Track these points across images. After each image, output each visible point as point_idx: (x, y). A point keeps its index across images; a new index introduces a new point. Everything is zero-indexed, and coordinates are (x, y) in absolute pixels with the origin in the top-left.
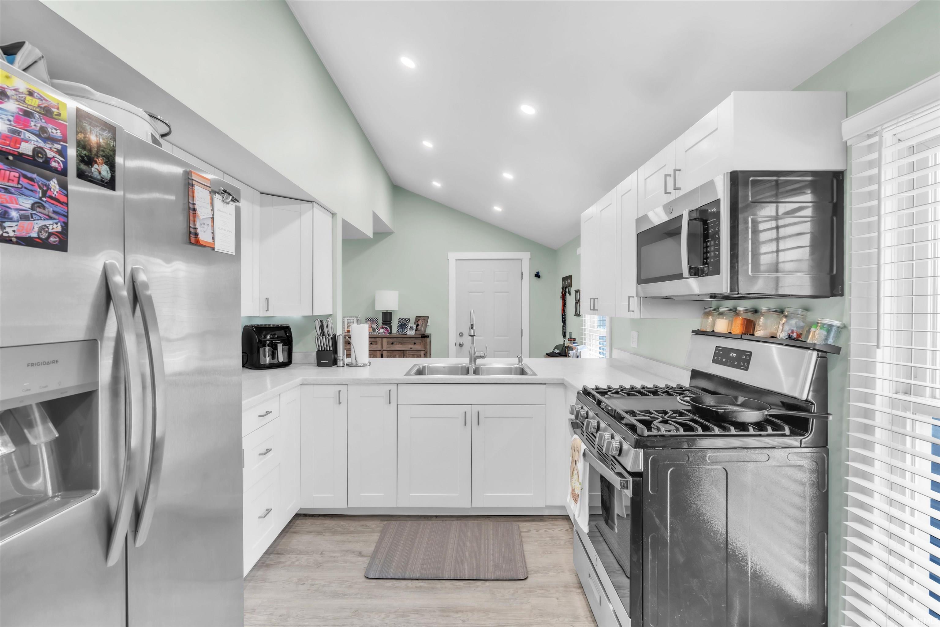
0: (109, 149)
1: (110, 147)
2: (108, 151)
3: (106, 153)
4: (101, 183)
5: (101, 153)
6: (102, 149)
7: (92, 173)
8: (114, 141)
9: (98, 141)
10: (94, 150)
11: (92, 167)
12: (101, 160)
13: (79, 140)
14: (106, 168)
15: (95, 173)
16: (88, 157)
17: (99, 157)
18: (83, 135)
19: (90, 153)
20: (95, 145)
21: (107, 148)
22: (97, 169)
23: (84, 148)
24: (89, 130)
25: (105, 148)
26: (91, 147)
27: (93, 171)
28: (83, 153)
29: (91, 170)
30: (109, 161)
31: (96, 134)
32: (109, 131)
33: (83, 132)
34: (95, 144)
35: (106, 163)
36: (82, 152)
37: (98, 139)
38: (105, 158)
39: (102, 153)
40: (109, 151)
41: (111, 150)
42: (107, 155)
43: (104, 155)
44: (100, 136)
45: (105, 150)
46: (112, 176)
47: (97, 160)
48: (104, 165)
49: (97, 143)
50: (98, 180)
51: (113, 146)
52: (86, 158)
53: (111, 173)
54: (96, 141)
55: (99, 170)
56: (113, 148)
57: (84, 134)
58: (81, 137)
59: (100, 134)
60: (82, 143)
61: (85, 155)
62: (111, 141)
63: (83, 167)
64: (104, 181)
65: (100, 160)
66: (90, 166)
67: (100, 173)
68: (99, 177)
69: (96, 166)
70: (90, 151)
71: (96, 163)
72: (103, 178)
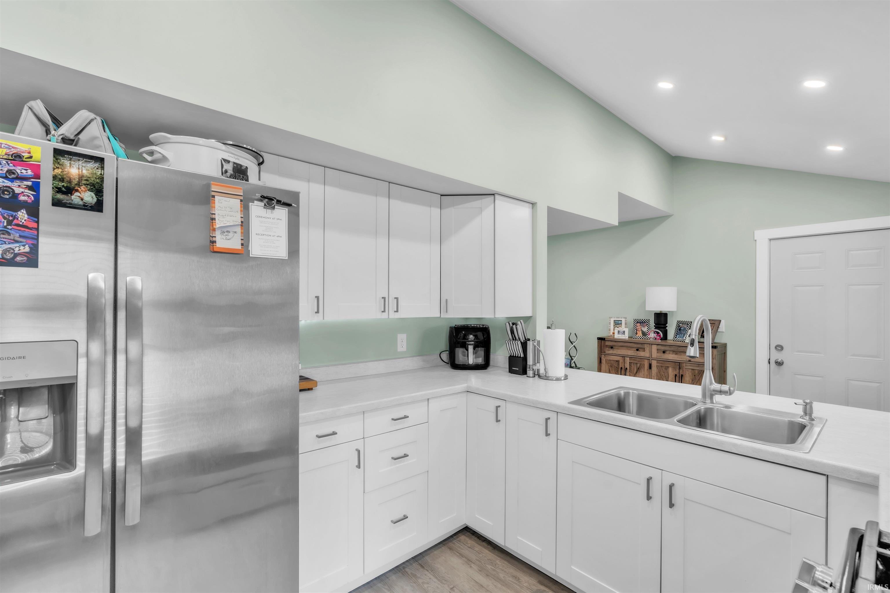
0: (95, 178)
1: (97, 176)
2: (92, 179)
3: (90, 181)
4: (83, 207)
5: (84, 182)
6: (86, 178)
7: (72, 200)
8: (102, 170)
9: (81, 172)
10: (75, 182)
11: (72, 194)
12: (84, 188)
13: (55, 175)
14: (91, 195)
15: (75, 200)
16: (67, 188)
17: (82, 186)
18: (60, 170)
19: (69, 184)
20: (77, 177)
21: (93, 177)
22: (79, 196)
23: (62, 180)
24: (69, 165)
25: (89, 178)
26: (70, 179)
27: (73, 199)
28: (60, 185)
29: (71, 198)
30: (95, 187)
31: (78, 167)
32: (94, 162)
33: (60, 167)
34: (76, 175)
35: (91, 190)
36: (58, 185)
37: (80, 171)
38: (89, 186)
39: (86, 182)
40: (95, 179)
41: (97, 178)
42: (91, 183)
43: (88, 183)
44: (83, 168)
45: (88, 179)
46: (98, 200)
47: (79, 189)
48: (88, 192)
49: (79, 175)
50: (80, 205)
51: (101, 174)
52: (63, 189)
53: (97, 197)
54: (78, 173)
55: (81, 196)
56: (100, 176)
57: (62, 169)
58: (58, 172)
59: (83, 166)
60: (60, 177)
61: (63, 186)
62: (97, 170)
63: (60, 196)
64: (88, 205)
65: (82, 188)
66: (70, 195)
67: (82, 199)
68: (81, 203)
69: (77, 194)
70: (70, 182)
71: (77, 191)
72: (86, 203)
